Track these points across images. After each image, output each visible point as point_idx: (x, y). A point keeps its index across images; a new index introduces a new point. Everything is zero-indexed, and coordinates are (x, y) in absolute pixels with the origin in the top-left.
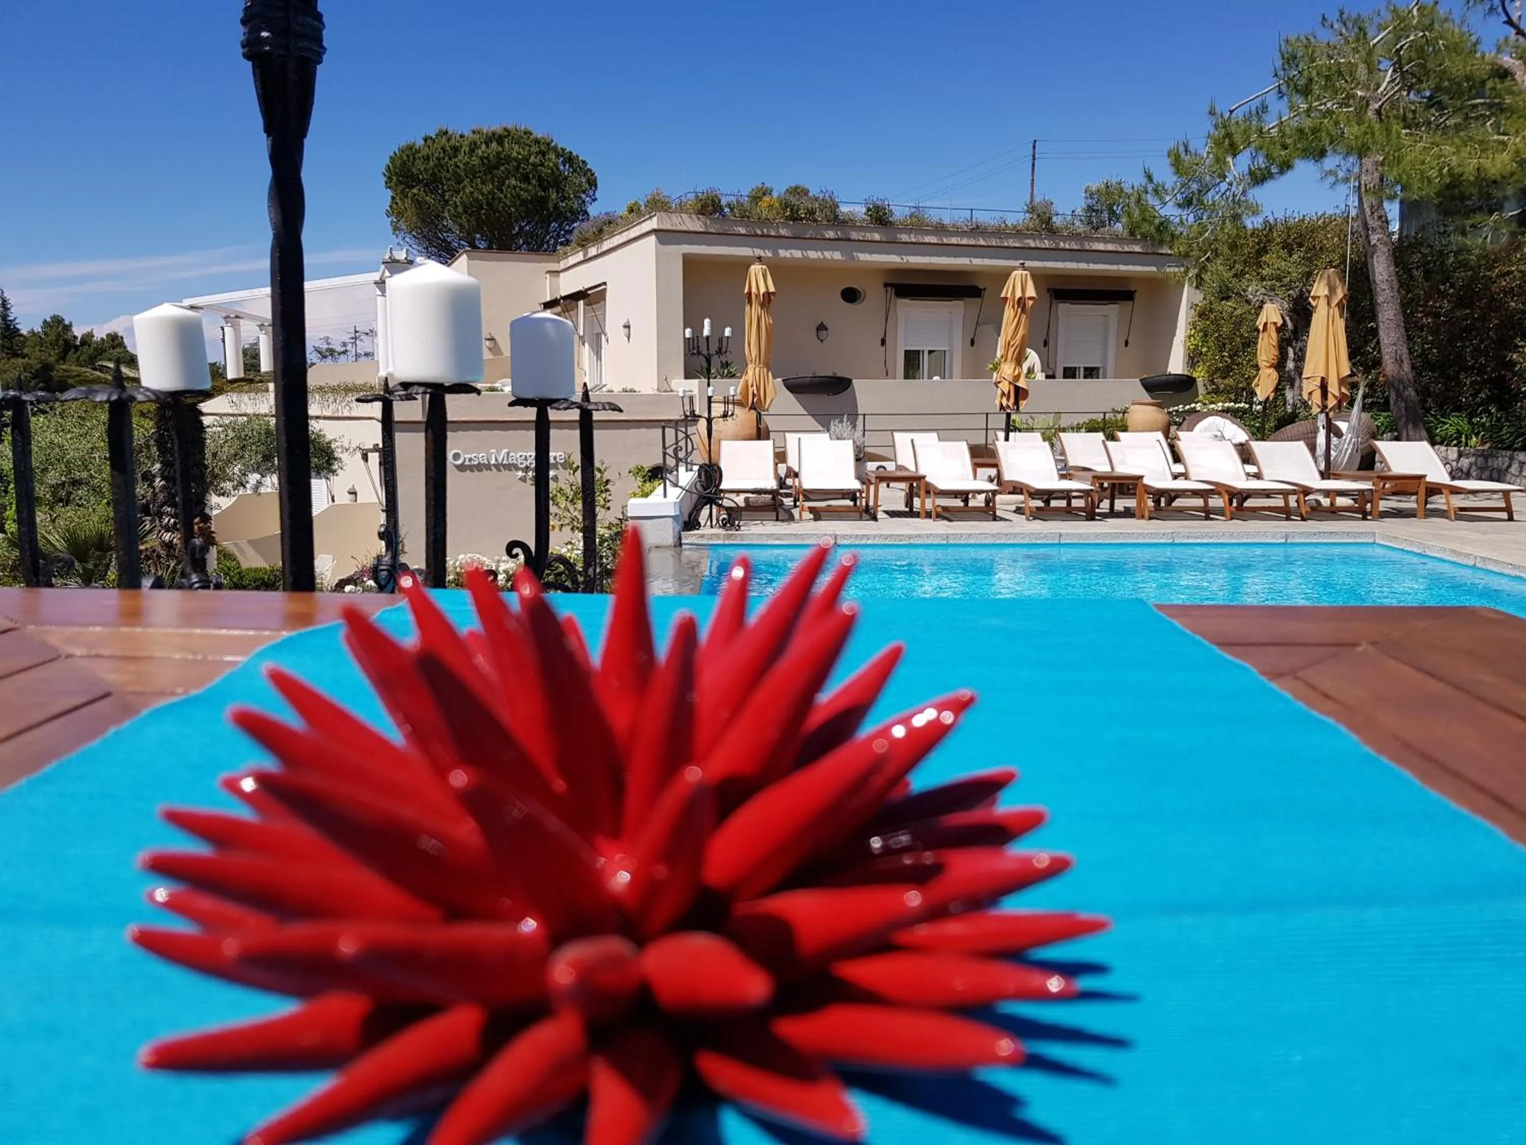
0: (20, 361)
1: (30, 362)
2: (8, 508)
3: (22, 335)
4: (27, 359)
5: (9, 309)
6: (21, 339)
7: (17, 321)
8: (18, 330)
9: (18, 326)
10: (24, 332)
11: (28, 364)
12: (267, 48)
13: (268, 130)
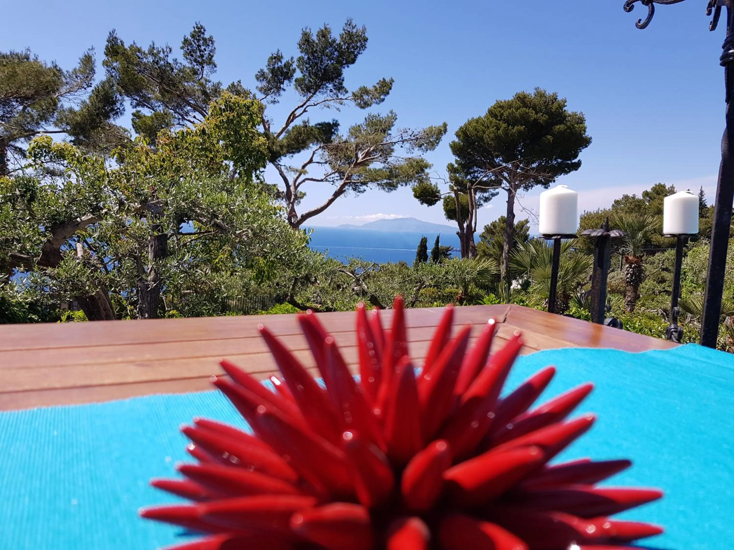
0: (704, 219)
1: (708, 220)
2: (684, 287)
3: (707, 208)
4: (707, 219)
5: (703, 195)
6: (707, 209)
7: (706, 201)
8: (706, 205)
9: (706, 204)
10: (708, 206)
11: (707, 221)
12: (731, 58)
13: (727, 101)
